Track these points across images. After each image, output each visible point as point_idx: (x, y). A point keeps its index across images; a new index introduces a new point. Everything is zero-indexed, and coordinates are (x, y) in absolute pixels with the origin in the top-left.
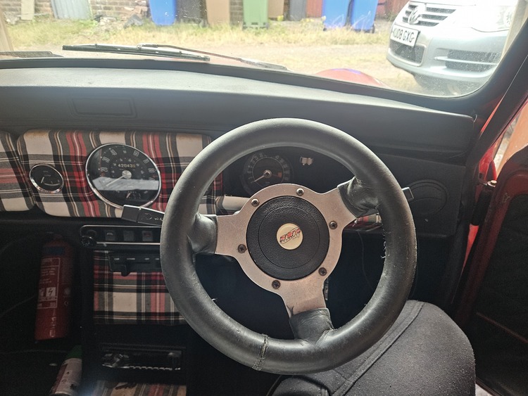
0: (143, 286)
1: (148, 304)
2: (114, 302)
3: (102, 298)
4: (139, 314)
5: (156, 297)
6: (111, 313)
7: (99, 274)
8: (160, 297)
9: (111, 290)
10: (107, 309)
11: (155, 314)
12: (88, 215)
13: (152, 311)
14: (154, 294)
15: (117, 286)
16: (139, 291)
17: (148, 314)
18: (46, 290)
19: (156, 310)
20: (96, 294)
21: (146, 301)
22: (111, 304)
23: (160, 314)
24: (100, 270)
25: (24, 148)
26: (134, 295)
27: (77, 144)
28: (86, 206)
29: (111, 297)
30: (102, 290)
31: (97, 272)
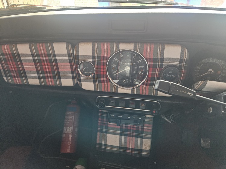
0: (123, 132)
1: (125, 142)
2: (107, 139)
3: (101, 136)
4: (120, 148)
5: (130, 139)
6: (105, 145)
7: (101, 123)
8: (132, 139)
9: (106, 132)
10: (103, 143)
11: (129, 149)
12: (103, 90)
13: (128, 147)
14: (129, 137)
15: (110, 130)
16: (121, 135)
17: (125, 148)
18: (67, 128)
19: (129, 146)
20: (99, 134)
21: (124, 141)
22: (106, 140)
23: (132, 149)
24: (101, 121)
25: (78, 51)
26: (118, 136)
27: (106, 50)
28: (103, 85)
29: (106, 136)
30: (102, 132)
31: (100, 122)
